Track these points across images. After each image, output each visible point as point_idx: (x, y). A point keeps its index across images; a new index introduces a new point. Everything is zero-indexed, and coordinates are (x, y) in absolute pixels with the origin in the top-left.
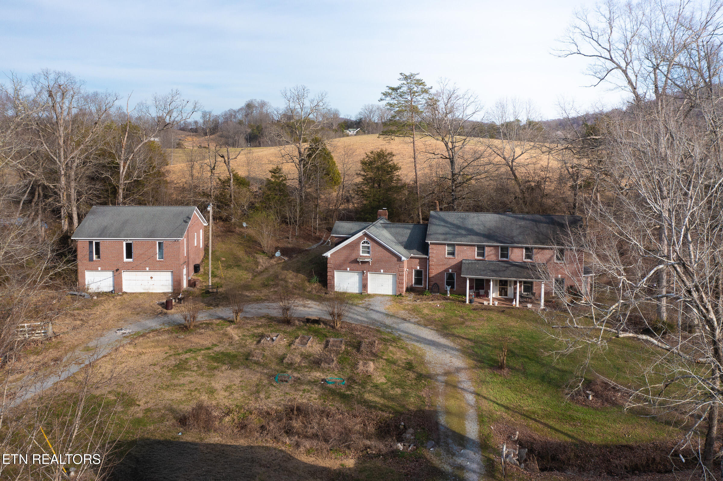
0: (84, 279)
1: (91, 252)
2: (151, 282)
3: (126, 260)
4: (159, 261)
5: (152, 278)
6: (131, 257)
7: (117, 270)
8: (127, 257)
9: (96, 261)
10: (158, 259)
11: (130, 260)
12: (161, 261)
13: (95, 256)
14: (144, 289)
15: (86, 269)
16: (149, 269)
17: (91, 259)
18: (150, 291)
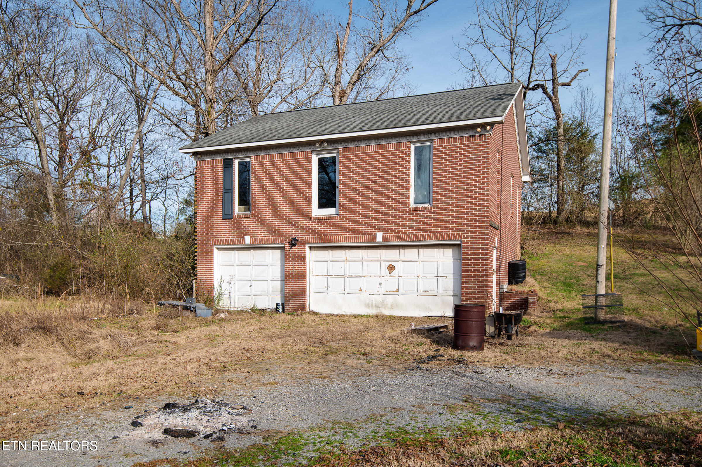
0: (210, 268)
1: (228, 191)
2: (391, 284)
3: (316, 211)
4: (415, 210)
5: (391, 268)
6: (332, 204)
7: (293, 243)
8: (322, 205)
9: (239, 217)
10: (412, 205)
11: (330, 212)
12: (422, 210)
13: (237, 209)
14: (367, 306)
15: (215, 243)
16: (385, 239)
17: (228, 216)
18: (387, 312)
